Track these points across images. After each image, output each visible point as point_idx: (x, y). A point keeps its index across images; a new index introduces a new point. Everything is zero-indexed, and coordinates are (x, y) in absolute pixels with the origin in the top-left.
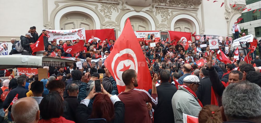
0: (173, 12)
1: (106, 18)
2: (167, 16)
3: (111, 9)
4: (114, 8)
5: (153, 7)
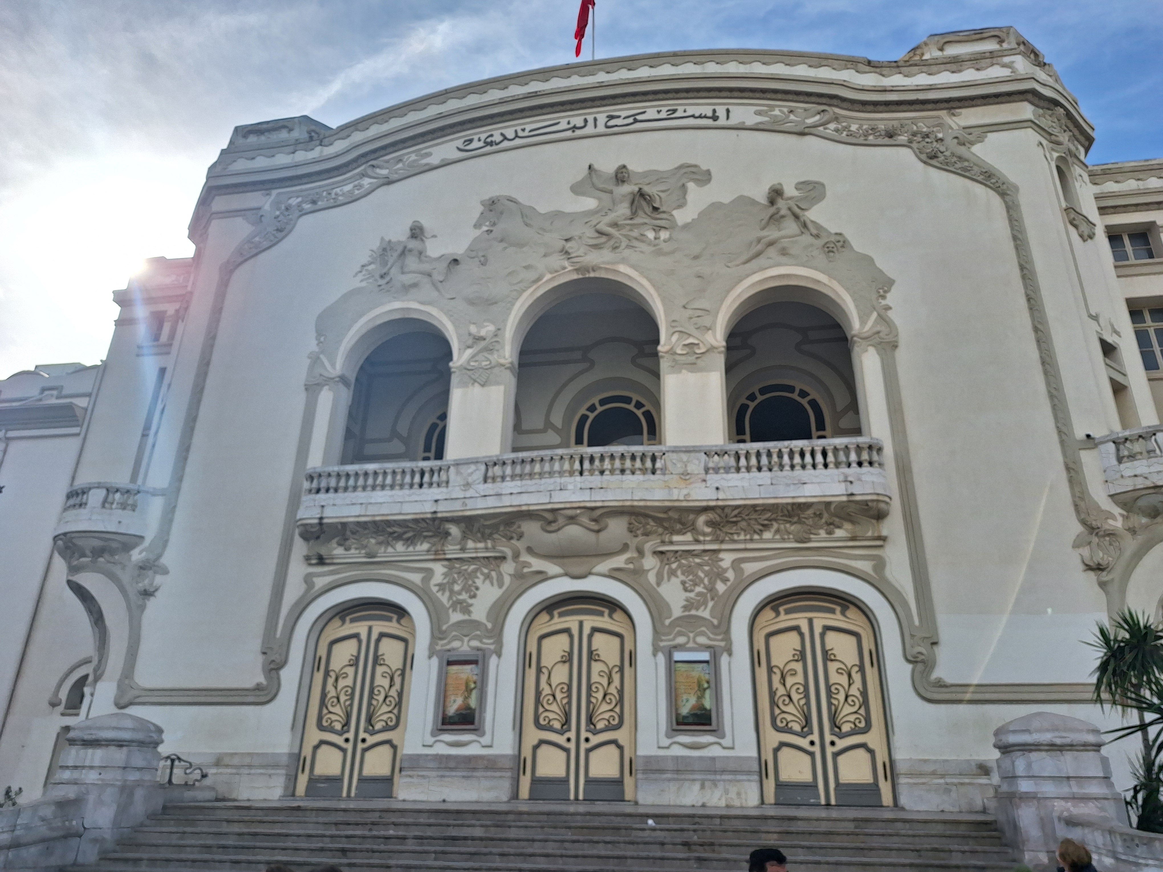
0: (743, 566)
2: (712, 583)
3: (477, 578)
4: (489, 573)
5: (641, 552)
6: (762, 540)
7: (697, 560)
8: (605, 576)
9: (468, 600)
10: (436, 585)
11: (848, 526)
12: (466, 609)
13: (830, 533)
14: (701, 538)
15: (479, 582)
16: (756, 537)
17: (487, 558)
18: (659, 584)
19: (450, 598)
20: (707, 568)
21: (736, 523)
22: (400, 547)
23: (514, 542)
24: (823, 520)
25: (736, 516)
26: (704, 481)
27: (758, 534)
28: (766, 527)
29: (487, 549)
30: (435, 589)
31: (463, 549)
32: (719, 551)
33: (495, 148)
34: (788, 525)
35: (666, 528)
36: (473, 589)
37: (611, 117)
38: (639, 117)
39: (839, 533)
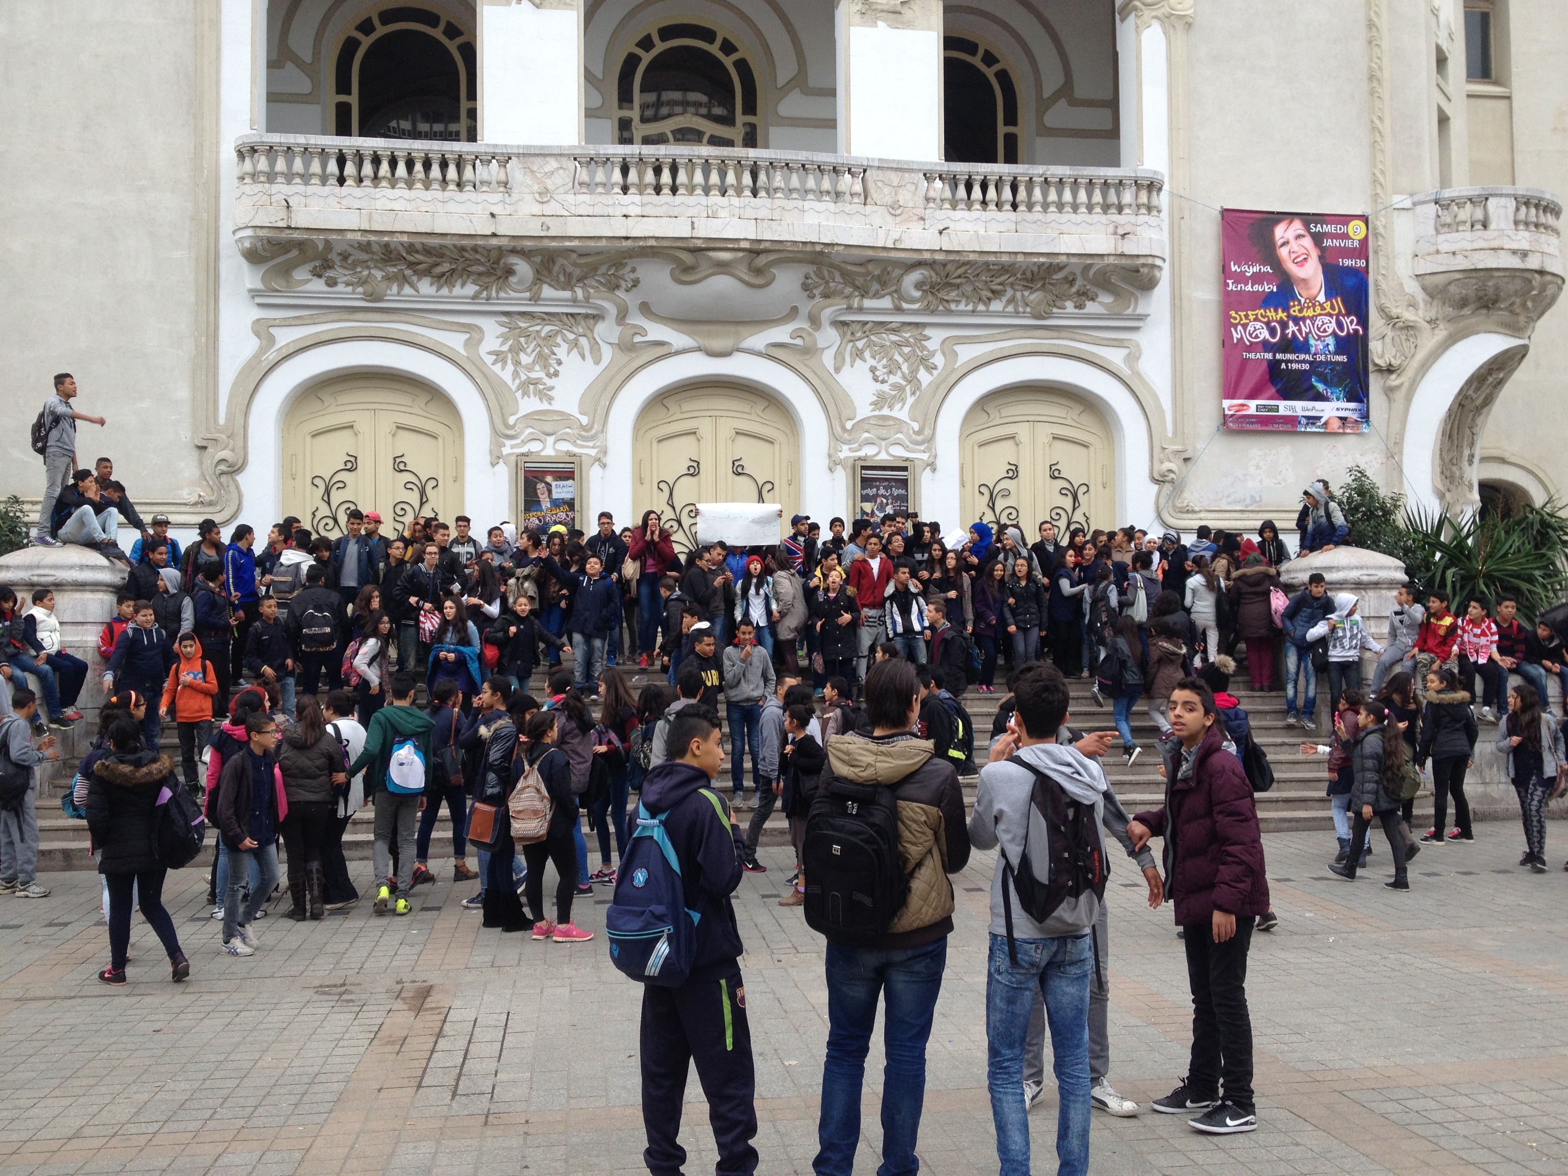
0: (957, 348)
1: (525, 393)
2: (914, 372)
3: (558, 345)
4: (576, 340)
5: (815, 322)
6: (988, 314)
7: (895, 337)
8: (759, 354)
9: (546, 380)
10: (490, 353)
11: (1106, 298)
12: (545, 394)
13: (1080, 306)
14: (905, 306)
15: (561, 351)
16: (981, 307)
17: (572, 315)
18: (837, 370)
19: (516, 374)
20: (906, 350)
21: (958, 286)
22: (426, 287)
23: (620, 293)
24: (1075, 289)
25: (959, 277)
26: (923, 219)
27: (985, 304)
28: (996, 294)
29: (574, 301)
30: (489, 359)
31: (536, 299)
32: (924, 325)
34: (1026, 293)
35: (857, 288)
36: (553, 362)
39: (1091, 307)
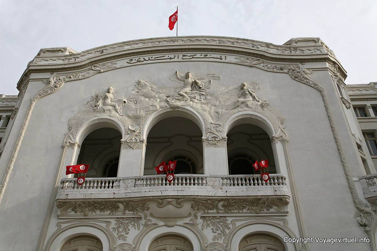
0: (235, 223)
1: (119, 239)
2: (224, 230)
3: (129, 226)
4: (134, 224)
5: (196, 217)
6: (243, 213)
7: (218, 220)
8: (181, 226)
9: (125, 235)
10: (112, 228)
11: (275, 207)
12: (124, 239)
13: (268, 210)
14: (220, 212)
15: (130, 228)
17: (134, 218)
18: (203, 230)
19: (118, 234)
20: (221, 223)
21: (233, 206)
22: (98, 212)
23: (145, 211)
24: (266, 205)
25: (233, 203)
26: (221, 189)
27: (241, 210)
28: (244, 207)
29: (134, 214)
30: (112, 230)
31: (124, 214)
32: (226, 217)
33: (141, 63)
34: (252, 207)
35: (206, 207)
36: (127, 230)
37: (184, 56)
38: (194, 56)
39: (271, 210)
